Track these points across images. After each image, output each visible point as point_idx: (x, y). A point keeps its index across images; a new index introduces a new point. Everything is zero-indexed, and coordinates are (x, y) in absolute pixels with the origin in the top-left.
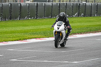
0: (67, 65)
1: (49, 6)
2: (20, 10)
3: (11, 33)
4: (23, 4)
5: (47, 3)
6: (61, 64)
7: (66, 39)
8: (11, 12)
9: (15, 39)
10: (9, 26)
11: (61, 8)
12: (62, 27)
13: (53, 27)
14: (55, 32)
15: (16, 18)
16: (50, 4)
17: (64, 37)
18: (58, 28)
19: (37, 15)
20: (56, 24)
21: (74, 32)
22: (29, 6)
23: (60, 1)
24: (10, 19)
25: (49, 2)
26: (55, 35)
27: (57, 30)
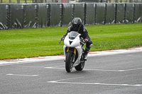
0: (127, 89)
1: (102, 7)
2: (62, 13)
3: (50, 45)
4: (65, 5)
5: (100, 4)
6: (119, 87)
7: (83, 59)
8: (49, 15)
9: (54, 53)
10: (46, 36)
11: (118, 11)
12: (77, 41)
13: (62, 40)
14: (66, 48)
15: (56, 24)
16: (103, 4)
17: (80, 55)
18: (71, 42)
19: (85, 21)
20: (67, 36)
21: (137, 43)
22: (75, 8)
23: (116, 1)
24: (48, 25)
25: (101, 2)
26: (66, 53)
27: (69, 45)
